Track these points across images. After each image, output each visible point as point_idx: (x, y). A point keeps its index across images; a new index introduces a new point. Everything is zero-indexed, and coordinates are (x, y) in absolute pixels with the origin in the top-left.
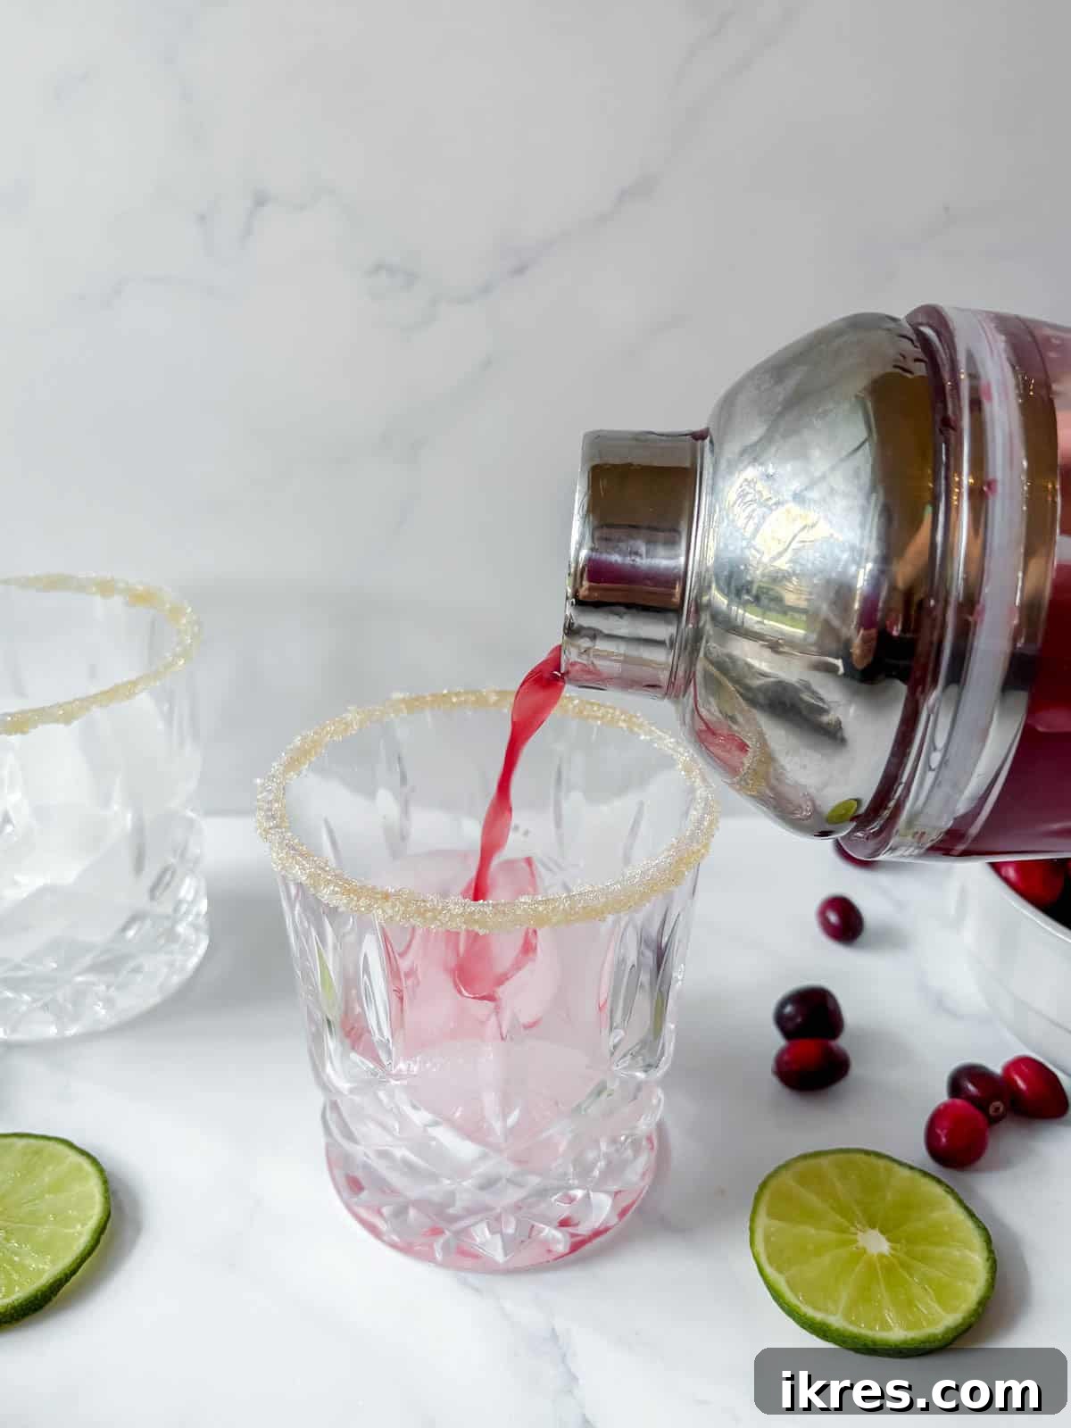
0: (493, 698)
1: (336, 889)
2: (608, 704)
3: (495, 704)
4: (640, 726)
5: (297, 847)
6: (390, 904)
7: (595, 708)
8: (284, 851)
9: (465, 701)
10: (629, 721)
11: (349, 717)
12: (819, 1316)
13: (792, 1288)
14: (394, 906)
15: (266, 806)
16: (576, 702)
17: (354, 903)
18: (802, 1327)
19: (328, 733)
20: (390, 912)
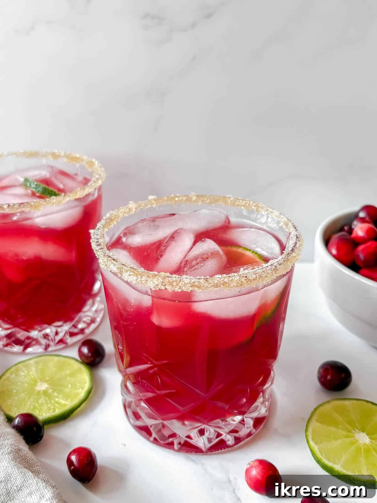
0: (194, 198)
1: (131, 273)
2: (247, 199)
3: (195, 201)
4: (262, 208)
5: (111, 257)
6: (156, 279)
7: (241, 201)
8: (106, 258)
9: (182, 200)
10: (257, 206)
11: (130, 206)
12: (330, 464)
13: (320, 452)
14: (158, 280)
15: (96, 241)
16: (232, 199)
17: (139, 279)
18: (323, 468)
19: (121, 212)
20: (156, 283)
